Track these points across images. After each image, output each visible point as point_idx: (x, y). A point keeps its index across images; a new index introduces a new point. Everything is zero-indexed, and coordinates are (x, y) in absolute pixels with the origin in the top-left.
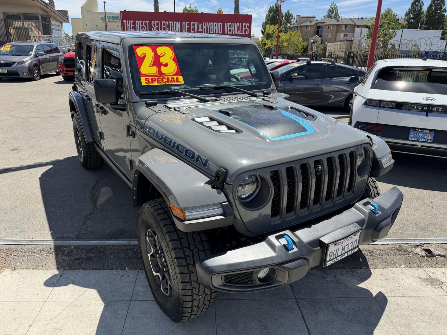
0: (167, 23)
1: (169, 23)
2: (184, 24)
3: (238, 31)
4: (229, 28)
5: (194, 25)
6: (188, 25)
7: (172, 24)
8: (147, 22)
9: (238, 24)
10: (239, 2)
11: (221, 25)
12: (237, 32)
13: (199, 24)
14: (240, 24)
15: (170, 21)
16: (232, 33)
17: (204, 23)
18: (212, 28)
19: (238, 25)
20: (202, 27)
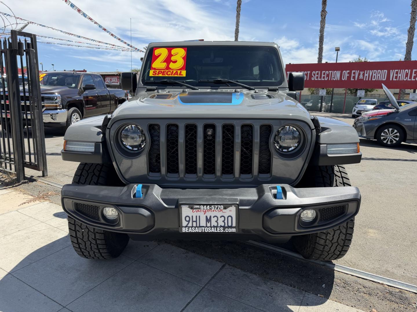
0: (327, 73)
1: (329, 73)
2: (344, 73)
3: (407, 78)
4: (395, 75)
5: (354, 73)
6: (348, 73)
7: (332, 73)
8: (308, 72)
9: (407, 70)
10: (412, 49)
11: (385, 72)
12: (405, 78)
13: (360, 72)
14: (410, 70)
15: (330, 71)
16: (398, 80)
17: (366, 71)
18: (374, 76)
19: (406, 72)
20: (364, 75)
